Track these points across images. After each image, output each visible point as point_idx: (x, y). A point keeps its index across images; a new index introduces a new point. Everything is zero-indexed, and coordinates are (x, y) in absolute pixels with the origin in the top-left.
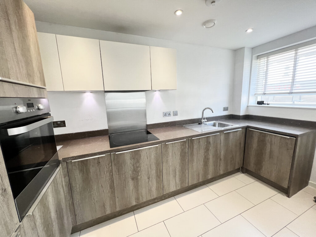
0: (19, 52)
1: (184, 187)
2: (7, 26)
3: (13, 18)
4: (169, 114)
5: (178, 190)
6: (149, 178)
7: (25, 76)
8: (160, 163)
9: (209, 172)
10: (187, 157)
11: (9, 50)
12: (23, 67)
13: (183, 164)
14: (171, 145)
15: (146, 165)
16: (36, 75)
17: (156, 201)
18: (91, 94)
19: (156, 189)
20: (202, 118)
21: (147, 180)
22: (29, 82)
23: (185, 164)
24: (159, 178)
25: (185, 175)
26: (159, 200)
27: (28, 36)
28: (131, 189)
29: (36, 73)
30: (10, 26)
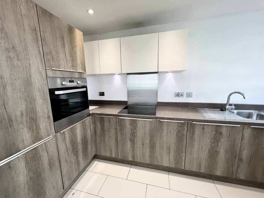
0: (68, 56)
1: (179, 168)
2: (62, 44)
3: (66, 39)
4: (182, 95)
5: (172, 167)
6: (143, 145)
7: (70, 67)
8: (154, 136)
9: (218, 167)
10: (185, 140)
11: (62, 55)
12: (69, 63)
13: (179, 145)
14: (166, 123)
15: (142, 133)
16: (79, 66)
17: (150, 167)
18: (118, 75)
19: (149, 157)
20: (227, 104)
21: (142, 146)
22: (73, 70)
23: (182, 147)
24: (153, 148)
25: (182, 158)
26: (154, 168)
27: (76, 46)
28: (129, 147)
29: (79, 64)
30: (64, 44)
